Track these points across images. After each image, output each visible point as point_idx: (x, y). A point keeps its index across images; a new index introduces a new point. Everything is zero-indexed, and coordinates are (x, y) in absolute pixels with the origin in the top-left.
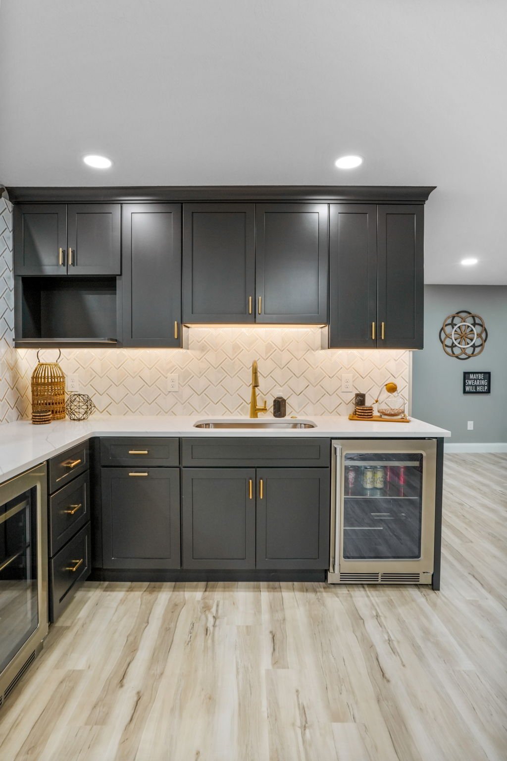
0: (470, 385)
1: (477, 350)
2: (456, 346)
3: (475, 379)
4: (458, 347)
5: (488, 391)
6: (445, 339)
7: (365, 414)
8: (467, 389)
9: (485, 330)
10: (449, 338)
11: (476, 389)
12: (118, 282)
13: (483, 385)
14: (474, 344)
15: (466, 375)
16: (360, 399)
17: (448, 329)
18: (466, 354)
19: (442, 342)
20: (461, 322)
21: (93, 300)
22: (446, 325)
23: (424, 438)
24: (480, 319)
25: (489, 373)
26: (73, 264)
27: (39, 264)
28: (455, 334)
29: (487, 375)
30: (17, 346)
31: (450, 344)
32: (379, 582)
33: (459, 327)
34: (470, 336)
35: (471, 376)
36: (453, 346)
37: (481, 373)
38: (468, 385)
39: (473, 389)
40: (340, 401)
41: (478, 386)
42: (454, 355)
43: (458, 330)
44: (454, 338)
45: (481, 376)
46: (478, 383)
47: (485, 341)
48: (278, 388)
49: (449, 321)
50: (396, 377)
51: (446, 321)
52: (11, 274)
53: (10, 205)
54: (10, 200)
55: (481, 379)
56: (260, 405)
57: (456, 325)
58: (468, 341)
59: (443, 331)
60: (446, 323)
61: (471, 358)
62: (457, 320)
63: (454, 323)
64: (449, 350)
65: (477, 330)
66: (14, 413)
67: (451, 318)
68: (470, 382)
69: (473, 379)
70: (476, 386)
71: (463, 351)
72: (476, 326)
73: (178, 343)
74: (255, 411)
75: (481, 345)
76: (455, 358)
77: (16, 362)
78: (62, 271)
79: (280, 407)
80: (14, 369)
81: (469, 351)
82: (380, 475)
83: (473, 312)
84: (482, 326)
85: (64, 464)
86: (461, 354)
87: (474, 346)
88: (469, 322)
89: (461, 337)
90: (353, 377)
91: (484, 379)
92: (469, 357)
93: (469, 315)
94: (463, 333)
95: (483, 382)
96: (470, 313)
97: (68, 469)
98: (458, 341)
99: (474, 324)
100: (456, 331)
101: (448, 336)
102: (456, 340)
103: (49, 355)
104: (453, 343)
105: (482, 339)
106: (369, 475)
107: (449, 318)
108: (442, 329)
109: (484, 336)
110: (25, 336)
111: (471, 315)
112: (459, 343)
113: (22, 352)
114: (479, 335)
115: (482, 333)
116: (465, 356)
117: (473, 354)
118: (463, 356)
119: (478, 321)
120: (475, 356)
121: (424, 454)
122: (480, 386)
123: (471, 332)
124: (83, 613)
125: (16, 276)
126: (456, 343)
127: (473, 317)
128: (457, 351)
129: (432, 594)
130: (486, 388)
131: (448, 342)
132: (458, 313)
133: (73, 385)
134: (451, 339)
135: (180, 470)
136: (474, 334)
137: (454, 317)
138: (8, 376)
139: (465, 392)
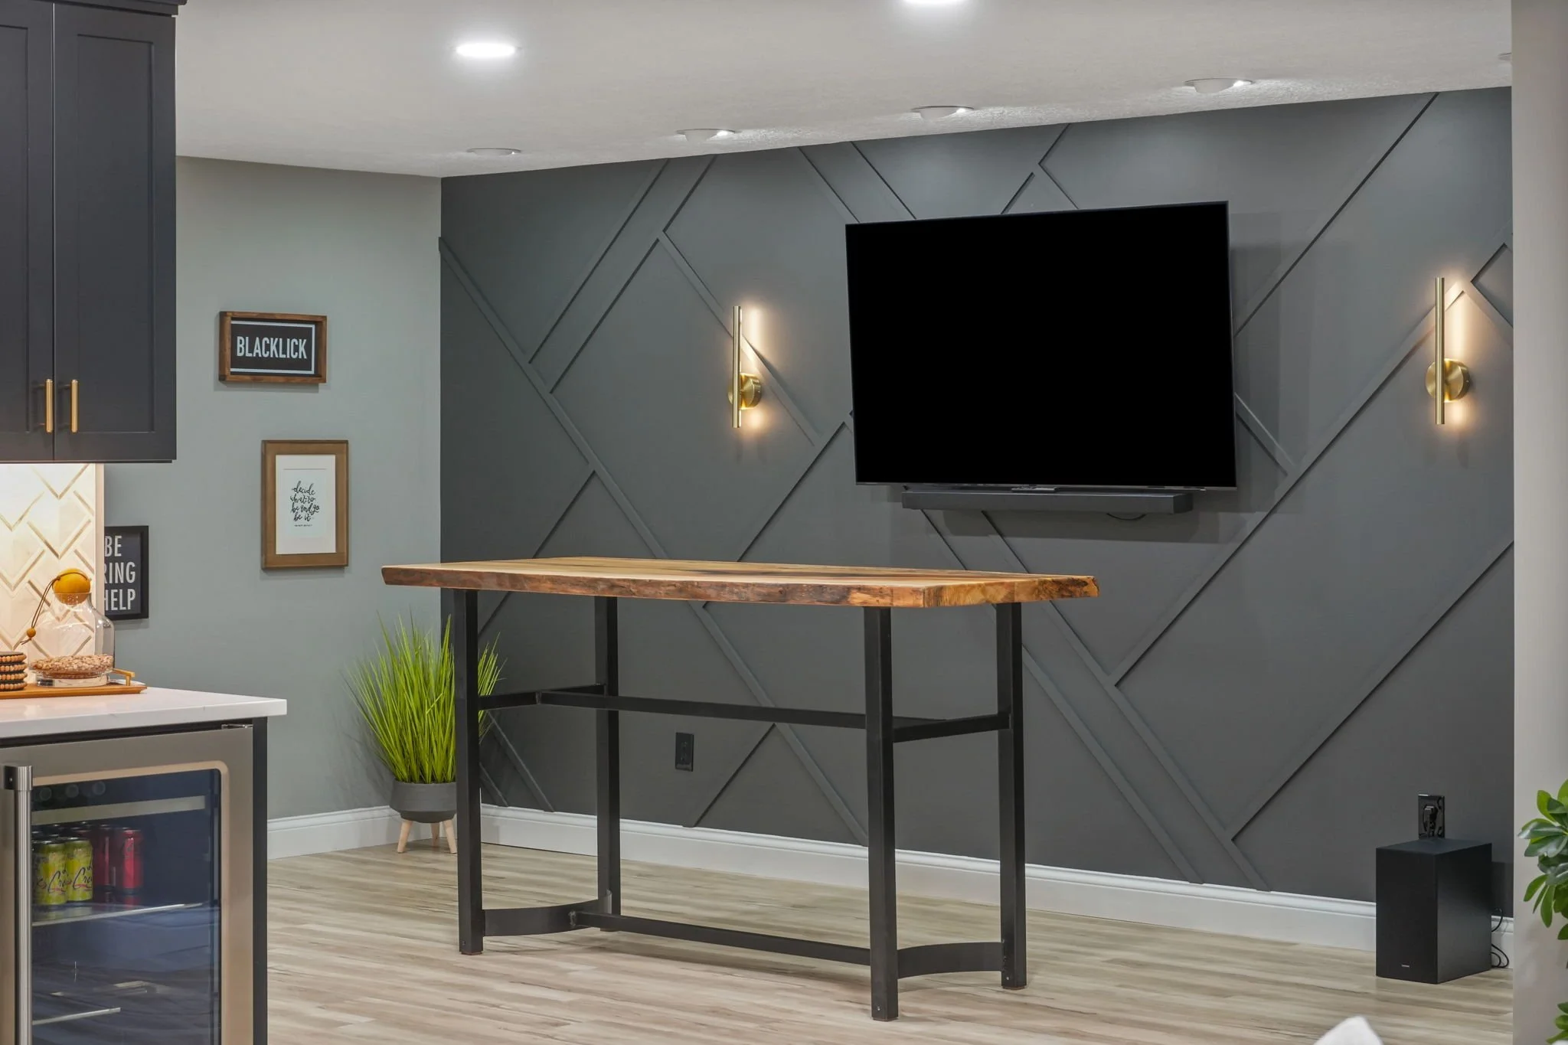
5: (142, 611)
7: (9, 677)
13: (119, 585)
23: (216, 725)
25: (142, 532)
29: (134, 541)
37: (112, 530)
45: (112, 546)
50: (59, 551)
55: (113, 558)
91: (124, 559)
95: (119, 572)
121: (222, 768)
122: (109, 589)
130: (132, 594)
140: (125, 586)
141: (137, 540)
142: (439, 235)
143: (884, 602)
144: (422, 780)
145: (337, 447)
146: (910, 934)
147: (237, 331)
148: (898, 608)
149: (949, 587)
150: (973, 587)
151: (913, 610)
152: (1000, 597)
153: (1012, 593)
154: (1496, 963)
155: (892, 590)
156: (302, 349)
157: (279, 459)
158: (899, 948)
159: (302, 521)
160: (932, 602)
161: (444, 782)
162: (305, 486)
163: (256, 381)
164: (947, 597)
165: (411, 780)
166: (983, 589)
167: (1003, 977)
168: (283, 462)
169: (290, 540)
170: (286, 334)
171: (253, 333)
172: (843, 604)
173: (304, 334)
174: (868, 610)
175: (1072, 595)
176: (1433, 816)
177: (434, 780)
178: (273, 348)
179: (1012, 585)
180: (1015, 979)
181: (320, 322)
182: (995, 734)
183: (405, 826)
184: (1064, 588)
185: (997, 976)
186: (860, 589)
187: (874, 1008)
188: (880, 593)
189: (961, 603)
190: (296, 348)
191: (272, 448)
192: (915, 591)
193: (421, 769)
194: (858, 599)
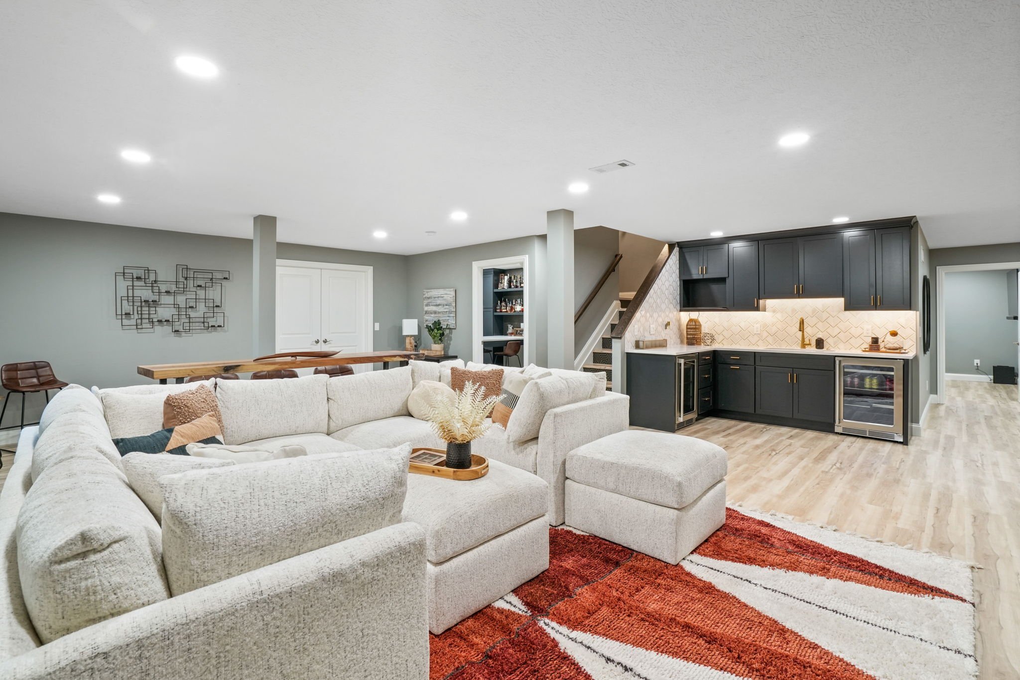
7: (875, 348)
12: (727, 280)
16: (875, 341)
21: (715, 287)
23: (897, 359)
26: (706, 273)
27: (690, 274)
30: (681, 311)
32: (867, 436)
40: (863, 342)
48: (820, 333)
50: (901, 327)
52: (678, 279)
53: (678, 248)
54: (678, 247)
56: (807, 342)
66: (679, 341)
73: (757, 309)
74: (804, 345)
77: (680, 318)
78: (701, 277)
79: (820, 343)
80: (679, 321)
82: (875, 381)
85: (704, 358)
90: (872, 327)
97: (705, 359)
103: (694, 315)
106: (867, 380)
110: (684, 307)
113: (682, 313)
121: (894, 367)
124: (709, 421)
125: (680, 280)
129: (900, 447)
133: (705, 329)
135: (755, 367)
138: (677, 324)
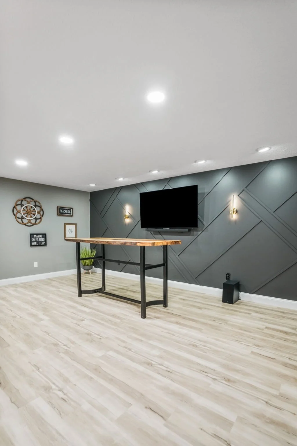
0: (34, 241)
1: (38, 221)
2: (24, 218)
3: (37, 238)
4: (26, 219)
5: (45, 245)
6: (17, 213)
8: (33, 243)
9: (42, 210)
10: (20, 213)
11: (38, 243)
13: (42, 241)
14: (36, 217)
15: (32, 236)
17: (19, 208)
18: (31, 223)
19: (15, 215)
20: (27, 204)
22: (17, 205)
24: (39, 203)
25: (45, 234)
28: (23, 211)
29: (44, 235)
31: (20, 217)
33: (26, 207)
34: (33, 212)
35: (35, 236)
36: (22, 218)
37: (41, 234)
38: (33, 241)
39: (36, 244)
41: (39, 241)
42: (23, 224)
43: (25, 208)
44: (23, 213)
45: (41, 236)
46: (39, 240)
47: (42, 216)
49: (19, 203)
51: (17, 202)
55: (41, 238)
57: (24, 205)
58: (32, 215)
59: (15, 208)
60: (17, 204)
61: (35, 225)
62: (24, 202)
63: (22, 204)
64: (20, 220)
65: (37, 209)
67: (21, 201)
68: (34, 240)
69: (36, 238)
70: (38, 242)
71: (29, 221)
72: (37, 207)
75: (40, 218)
76: (24, 225)
81: (33, 221)
83: (35, 199)
84: (40, 207)
86: (28, 223)
87: (36, 219)
88: (32, 204)
89: (27, 213)
91: (43, 238)
92: (33, 225)
93: (32, 200)
94: (28, 210)
95: (42, 240)
96: (32, 199)
98: (26, 215)
99: (36, 206)
100: (24, 209)
101: (18, 212)
102: (24, 214)
104: (22, 216)
105: (40, 214)
107: (19, 200)
108: (14, 207)
109: (41, 213)
111: (33, 200)
112: (26, 217)
114: (39, 213)
115: (40, 211)
116: (31, 225)
117: (35, 223)
118: (29, 224)
119: (37, 204)
120: (37, 224)
122: (40, 241)
123: (34, 210)
126: (24, 216)
127: (35, 202)
128: (25, 221)
130: (44, 242)
131: (19, 215)
132: (25, 198)
134: (21, 213)
136: (35, 211)
137: (22, 201)
139: (31, 245)
140: (43, 241)
141: (45, 235)
142: (89, 199)
143: (143, 245)
144: (86, 265)
145: (75, 224)
146: (148, 299)
147: (60, 209)
148: (146, 246)
149: (156, 242)
150: (160, 242)
151: (149, 247)
152: (165, 244)
153: (167, 243)
154: (239, 299)
155: (145, 243)
156: (70, 212)
157: (66, 225)
158: (146, 302)
159: (70, 233)
160: (153, 245)
161: (89, 265)
162: (71, 229)
163: (63, 216)
164: (156, 245)
165: (85, 265)
166: (162, 243)
167: (164, 305)
168: (67, 226)
169: (68, 236)
170: (67, 210)
171: (62, 209)
172: (136, 245)
173: (70, 210)
174: (141, 247)
175: (177, 244)
176: (229, 277)
177: (88, 265)
178: (65, 211)
179: (167, 242)
180: (165, 306)
181: (72, 209)
182: (163, 267)
183: (84, 271)
184: (176, 243)
185: (163, 305)
186: (139, 243)
187: (142, 316)
188: (143, 243)
189: (158, 245)
190: (69, 212)
191: (65, 224)
192: (150, 243)
193: (86, 264)
194: (138, 244)
